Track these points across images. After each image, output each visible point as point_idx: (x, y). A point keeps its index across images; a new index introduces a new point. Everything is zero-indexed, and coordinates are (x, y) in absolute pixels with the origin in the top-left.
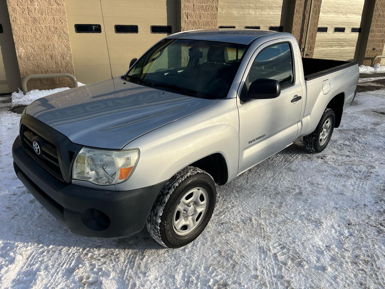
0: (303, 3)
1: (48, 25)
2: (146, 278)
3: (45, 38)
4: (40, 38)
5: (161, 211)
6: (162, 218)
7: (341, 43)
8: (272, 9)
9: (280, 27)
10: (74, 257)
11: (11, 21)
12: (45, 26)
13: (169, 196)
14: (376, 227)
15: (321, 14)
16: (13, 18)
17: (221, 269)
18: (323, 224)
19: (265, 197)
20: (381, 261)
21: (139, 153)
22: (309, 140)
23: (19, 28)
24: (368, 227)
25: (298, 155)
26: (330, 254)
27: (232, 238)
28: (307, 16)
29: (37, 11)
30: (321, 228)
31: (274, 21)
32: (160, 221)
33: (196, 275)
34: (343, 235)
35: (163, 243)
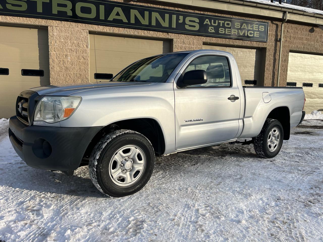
0: (272, 63)
1: (76, 72)
2: (78, 211)
3: (72, 81)
4: (69, 81)
5: (98, 155)
6: (98, 160)
7: (311, 96)
8: (247, 67)
9: (254, 80)
10: (30, 196)
11: (50, 68)
12: (73, 73)
13: (106, 144)
14: (304, 202)
15: (288, 72)
16: (52, 66)
17: (144, 212)
18: (251, 196)
19: (207, 178)
20: (300, 223)
21: (81, 100)
22: (258, 144)
23: (55, 73)
24: (296, 202)
25: (250, 159)
26: (250, 214)
27: (164, 197)
28: (276, 73)
29: (69, 63)
30: (250, 199)
31: (248, 76)
32: (96, 163)
33: (121, 214)
34: (269, 205)
35: (99, 186)
